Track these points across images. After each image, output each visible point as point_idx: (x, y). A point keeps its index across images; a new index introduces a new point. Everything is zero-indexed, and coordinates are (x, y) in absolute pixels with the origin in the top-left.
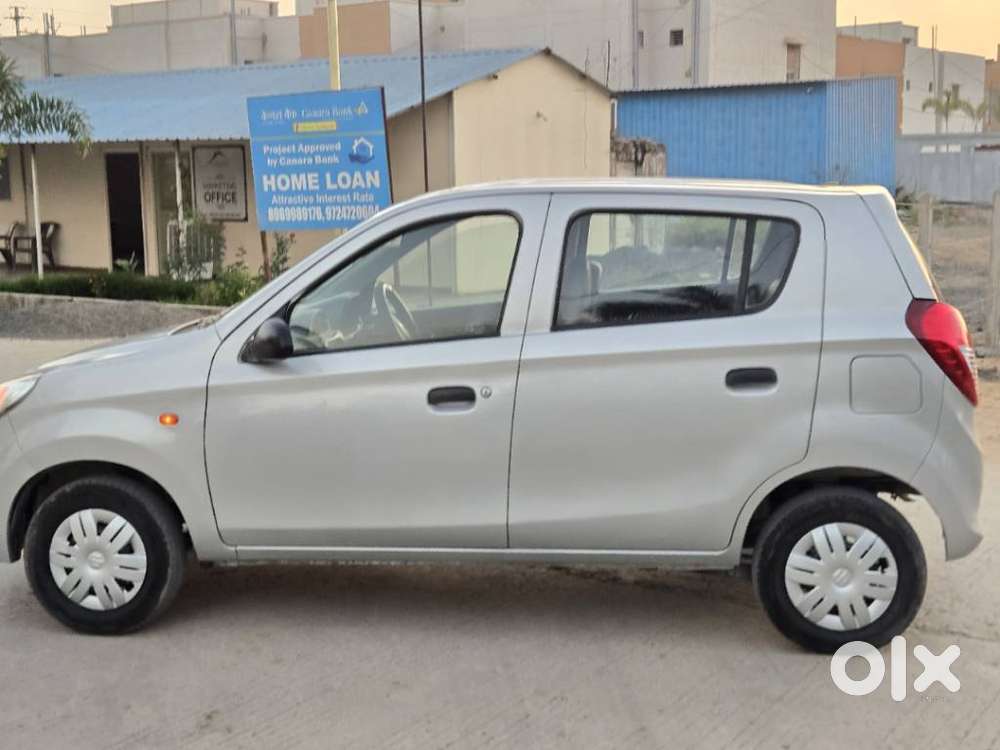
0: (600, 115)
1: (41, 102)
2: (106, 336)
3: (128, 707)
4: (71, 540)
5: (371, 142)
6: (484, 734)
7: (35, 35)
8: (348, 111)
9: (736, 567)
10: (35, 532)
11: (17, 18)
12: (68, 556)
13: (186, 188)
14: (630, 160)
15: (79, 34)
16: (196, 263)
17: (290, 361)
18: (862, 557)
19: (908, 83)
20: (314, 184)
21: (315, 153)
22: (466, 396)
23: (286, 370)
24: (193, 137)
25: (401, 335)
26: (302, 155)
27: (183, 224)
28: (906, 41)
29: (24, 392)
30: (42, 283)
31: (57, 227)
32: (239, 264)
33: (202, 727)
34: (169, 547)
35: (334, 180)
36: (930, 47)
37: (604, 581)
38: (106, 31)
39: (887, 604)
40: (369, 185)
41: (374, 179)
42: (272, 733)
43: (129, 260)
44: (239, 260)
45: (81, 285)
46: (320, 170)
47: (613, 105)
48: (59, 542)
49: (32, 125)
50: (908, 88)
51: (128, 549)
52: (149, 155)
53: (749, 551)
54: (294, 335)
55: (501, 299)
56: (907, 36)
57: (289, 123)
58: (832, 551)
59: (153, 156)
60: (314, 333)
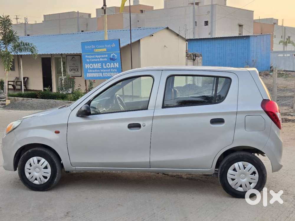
0: (183, 46)
1: (23, 43)
2: (41, 110)
3: (46, 210)
4: (31, 165)
5: (116, 54)
6: (142, 218)
7: (22, 24)
8: (109, 46)
9: (214, 174)
10: (21, 163)
11: (17, 19)
12: (30, 169)
13: (64, 67)
14: (192, 59)
15: (34, 23)
16: (67, 88)
17: (90, 116)
18: (248, 171)
19: (275, 36)
20: (100, 66)
21: (100, 58)
22: (138, 126)
23: (89, 119)
24: (66, 53)
25: (122, 109)
26: (97, 58)
27: (63, 78)
28: (275, 24)
29: (18, 125)
30: (24, 94)
31: (28, 78)
32: (79, 89)
33: (66, 216)
34: (57, 167)
35: (106, 66)
36: (281, 25)
37: (178, 178)
38: (42, 22)
39: (256, 184)
40: (115, 67)
41: (117, 65)
42: (84, 218)
43: (48, 88)
44: (79, 88)
45: (34, 95)
46: (102, 62)
47: (187, 43)
48: (27, 166)
49: (21, 50)
50: (275, 38)
51: (46, 168)
52: (54, 58)
53: (217, 169)
54: (91, 109)
55: (148, 100)
56: (275, 22)
57: (93, 49)
58: (240, 169)
59: (55, 58)
60: (97, 109)
